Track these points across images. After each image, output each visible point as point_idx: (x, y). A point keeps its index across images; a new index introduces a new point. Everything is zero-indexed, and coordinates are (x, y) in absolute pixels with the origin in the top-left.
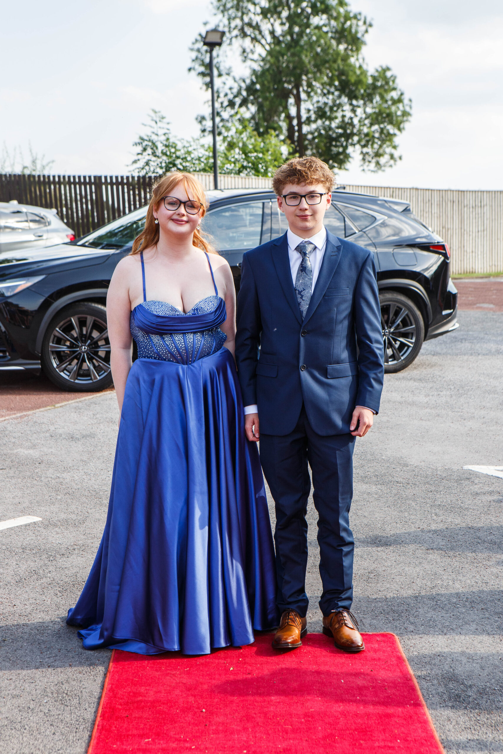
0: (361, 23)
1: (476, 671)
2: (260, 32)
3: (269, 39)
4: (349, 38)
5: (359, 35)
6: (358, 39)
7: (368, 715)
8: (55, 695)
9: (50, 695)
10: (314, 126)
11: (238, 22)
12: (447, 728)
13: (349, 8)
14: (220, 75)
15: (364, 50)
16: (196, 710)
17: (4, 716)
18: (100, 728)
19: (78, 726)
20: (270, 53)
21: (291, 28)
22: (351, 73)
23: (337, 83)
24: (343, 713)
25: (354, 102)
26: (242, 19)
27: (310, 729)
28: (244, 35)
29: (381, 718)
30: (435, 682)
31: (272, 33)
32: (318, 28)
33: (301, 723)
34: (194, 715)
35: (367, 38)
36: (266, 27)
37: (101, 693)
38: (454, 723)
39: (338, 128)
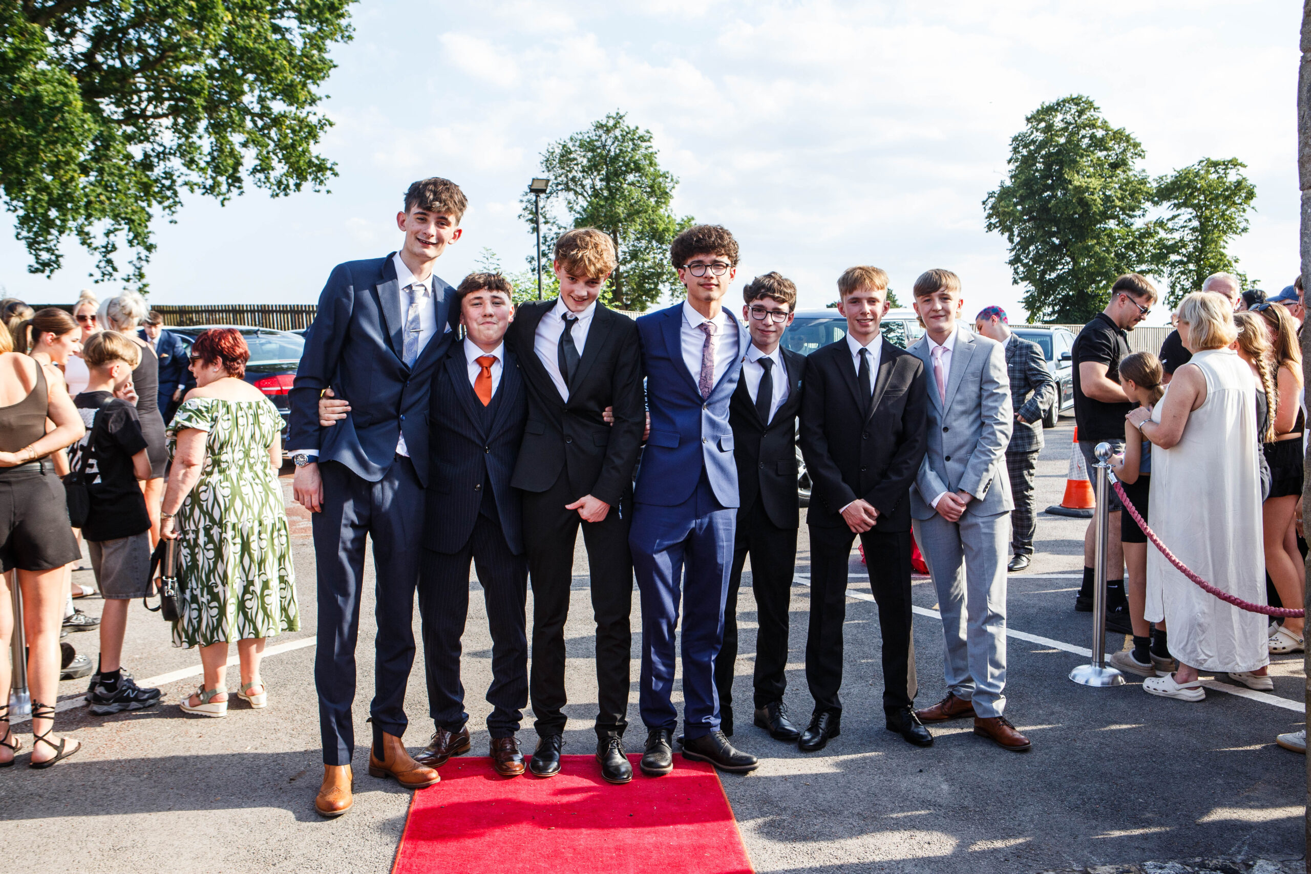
0: (669, 180)
1: (790, 792)
2: (583, 186)
3: (590, 193)
4: (658, 192)
5: (668, 190)
6: (666, 193)
7: (680, 848)
8: (356, 828)
9: (351, 827)
10: (629, 266)
11: (563, 178)
12: (763, 858)
13: (658, 168)
14: (546, 223)
15: (672, 203)
16: (502, 845)
17: (301, 852)
18: (400, 867)
19: (377, 864)
20: (590, 203)
21: (608, 183)
22: (660, 222)
23: (648, 228)
24: (657, 847)
25: (664, 247)
26: (567, 176)
27: (621, 865)
28: (568, 189)
29: (695, 849)
30: (750, 805)
31: (593, 187)
32: (632, 184)
33: (612, 858)
34: (500, 851)
35: (673, 193)
36: (588, 182)
37: (405, 825)
38: (769, 852)
39: (650, 268)
